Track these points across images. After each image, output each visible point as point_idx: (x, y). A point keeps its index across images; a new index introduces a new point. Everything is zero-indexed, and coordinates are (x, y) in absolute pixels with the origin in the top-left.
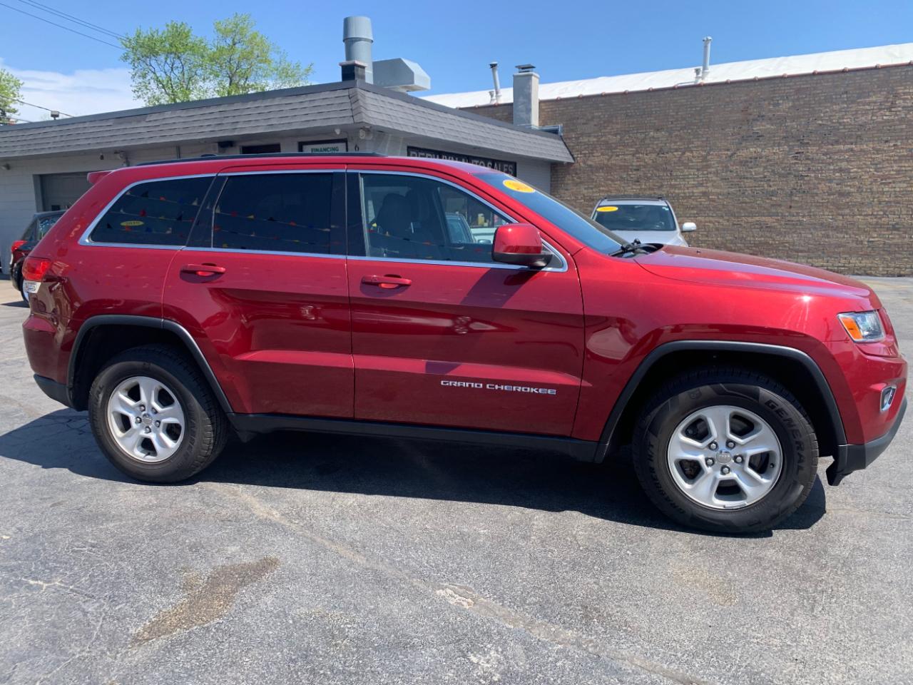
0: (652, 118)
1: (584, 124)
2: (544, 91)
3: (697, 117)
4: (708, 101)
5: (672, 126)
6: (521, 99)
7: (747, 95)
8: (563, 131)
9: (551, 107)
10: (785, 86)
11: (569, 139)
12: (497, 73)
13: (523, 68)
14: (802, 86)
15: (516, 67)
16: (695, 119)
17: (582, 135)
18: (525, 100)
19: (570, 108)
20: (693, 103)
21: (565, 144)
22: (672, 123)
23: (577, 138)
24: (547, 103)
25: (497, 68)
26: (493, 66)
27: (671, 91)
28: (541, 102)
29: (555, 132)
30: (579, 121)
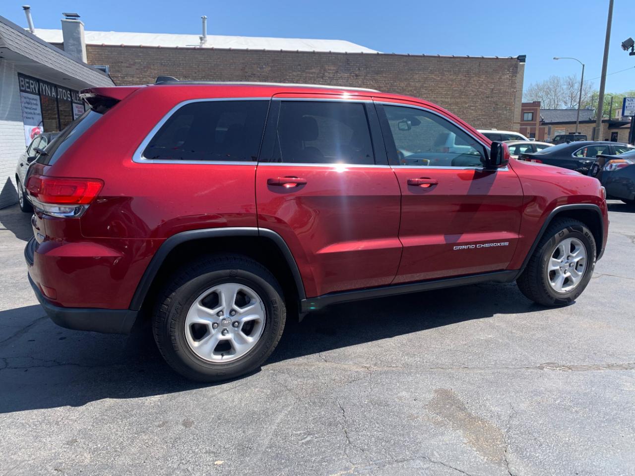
0: (181, 68)
1: (127, 67)
2: (90, 37)
3: (212, 71)
4: (219, 60)
5: (195, 75)
6: (71, 41)
7: (243, 59)
8: (110, 71)
9: (97, 50)
10: (265, 57)
11: (116, 77)
12: (30, 15)
13: (68, 16)
14: (276, 58)
15: (63, 14)
16: (211, 72)
17: (127, 75)
18: (75, 43)
19: (114, 53)
20: (209, 60)
21: (113, 81)
22: (195, 73)
23: (123, 78)
24: (94, 48)
25: (31, 10)
26: (26, 9)
27: (192, 51)
28: (87, 46)
29: (104, 71)
30: (123, 65)
